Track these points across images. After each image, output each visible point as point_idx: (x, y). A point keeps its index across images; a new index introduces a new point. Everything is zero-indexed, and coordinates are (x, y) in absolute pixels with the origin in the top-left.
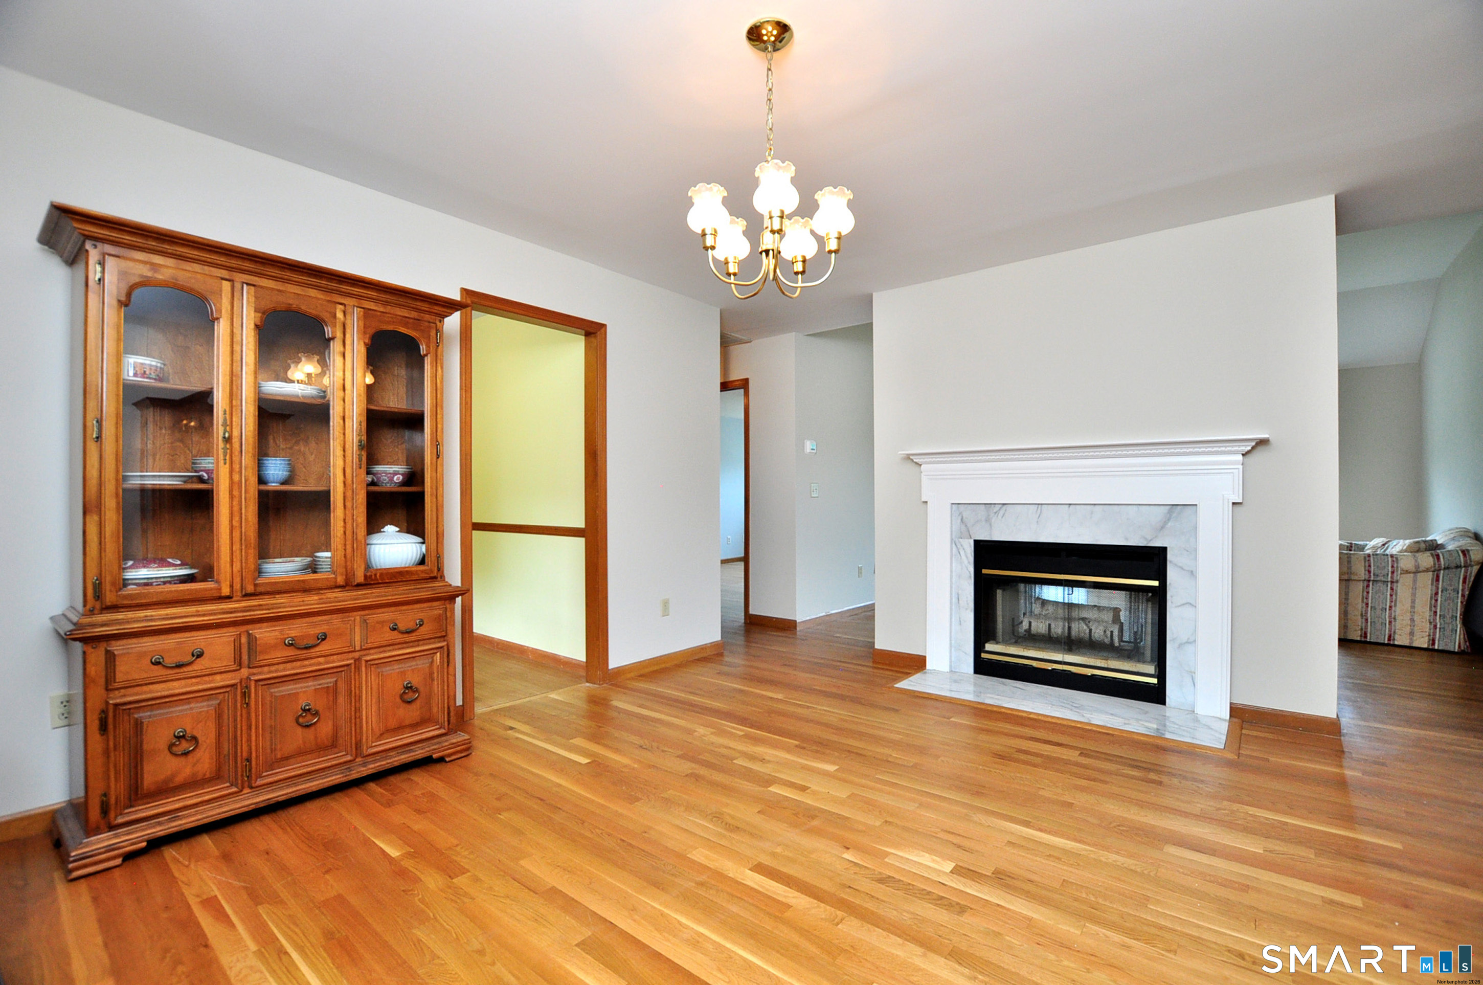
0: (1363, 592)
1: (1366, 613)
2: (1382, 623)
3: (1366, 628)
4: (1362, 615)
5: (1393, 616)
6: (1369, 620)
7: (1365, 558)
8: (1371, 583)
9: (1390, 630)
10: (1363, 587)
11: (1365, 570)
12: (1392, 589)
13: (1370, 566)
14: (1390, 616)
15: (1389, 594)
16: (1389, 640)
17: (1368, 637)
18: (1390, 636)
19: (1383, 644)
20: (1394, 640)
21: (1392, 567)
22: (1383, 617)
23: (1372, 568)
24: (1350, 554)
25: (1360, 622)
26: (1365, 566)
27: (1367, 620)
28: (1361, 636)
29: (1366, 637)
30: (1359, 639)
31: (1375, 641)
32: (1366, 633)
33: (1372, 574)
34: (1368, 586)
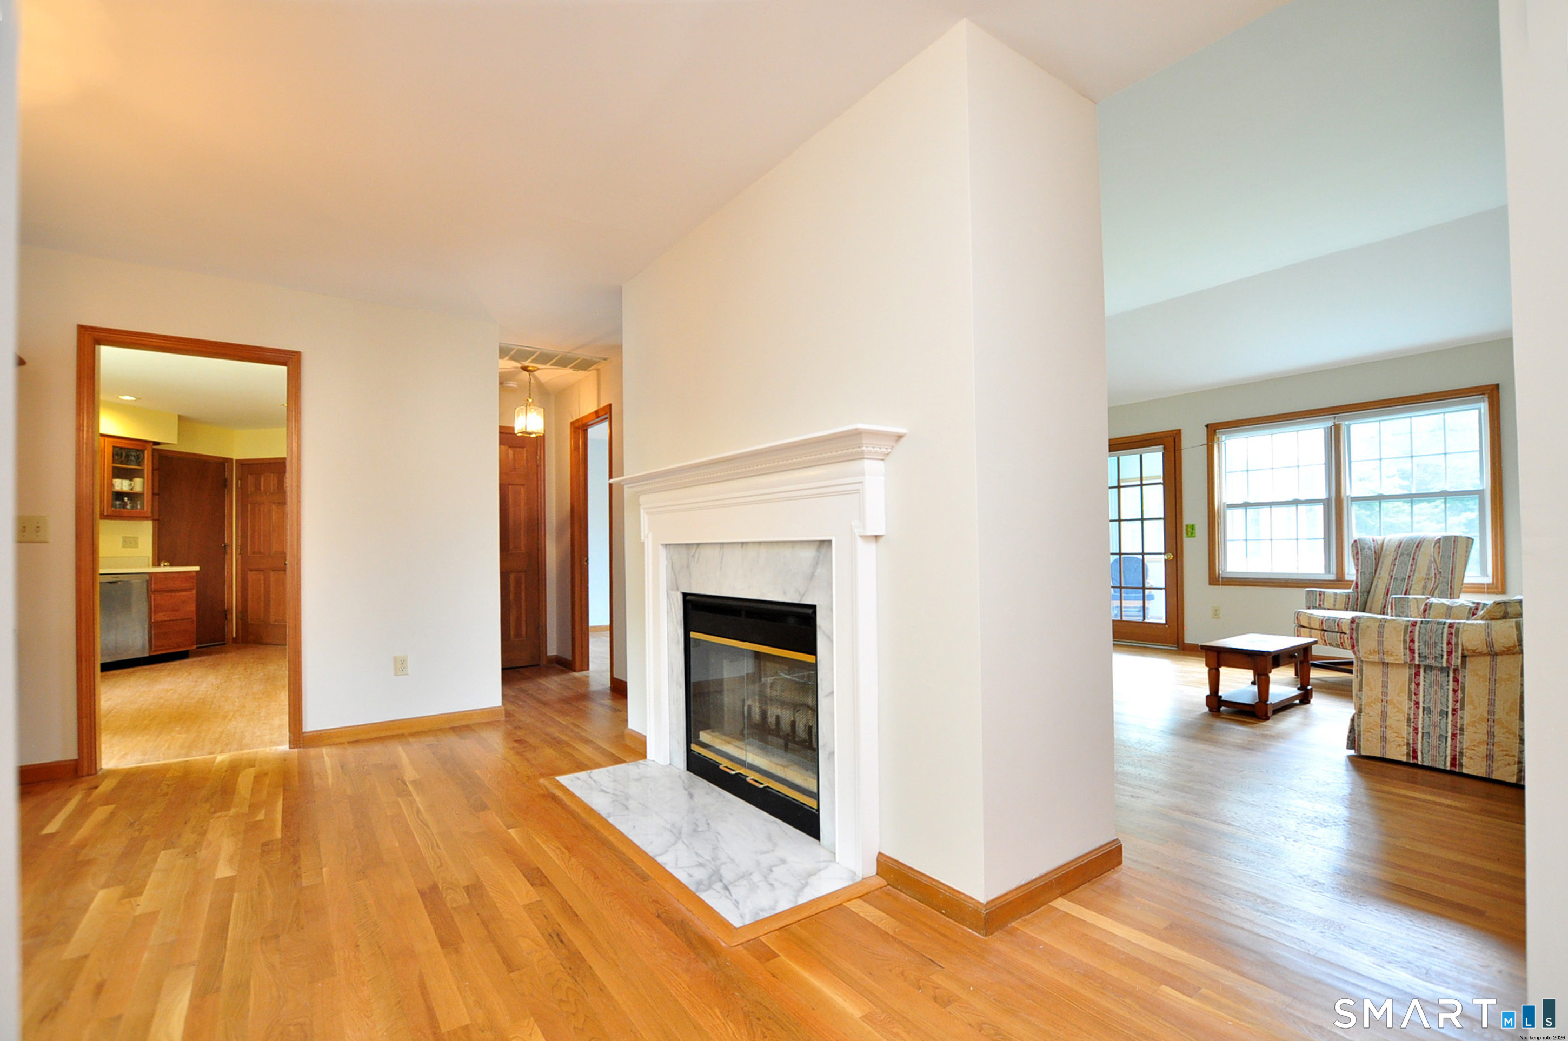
0: (1410, 684)
1: (1416, 718)
2: (1441, 735)
3: (1415, 743)
4: (1409, 720)
5: (1459, 726)
6: (1420, 730)
7: (1406, 627)
8: (1422, 671)
9: (1454, 748)
10: (1410, 675)
11: (1405, 648)
12: (1456, 680)
13: (1412, 641)
14: (1454, 725)
15: (1451, 688)
16: (1453, 764)
17: (1420, 758)
18: (1454, 759)
19: (1444, 771)
20: (1461, 765)
21: (1449, 643)
22: (1443, 727)
23: (1416, 644)
24: (1386, 620)
25: (1405, 730)
26: (1405, 641)
27: (1416, 729)
28: (1408, 754)
29: (1415, 757)
30: (1404, 759)
31: (1430, 765)
32: (1415, 751)
33: (1416, 655)
34: (1417, 674)
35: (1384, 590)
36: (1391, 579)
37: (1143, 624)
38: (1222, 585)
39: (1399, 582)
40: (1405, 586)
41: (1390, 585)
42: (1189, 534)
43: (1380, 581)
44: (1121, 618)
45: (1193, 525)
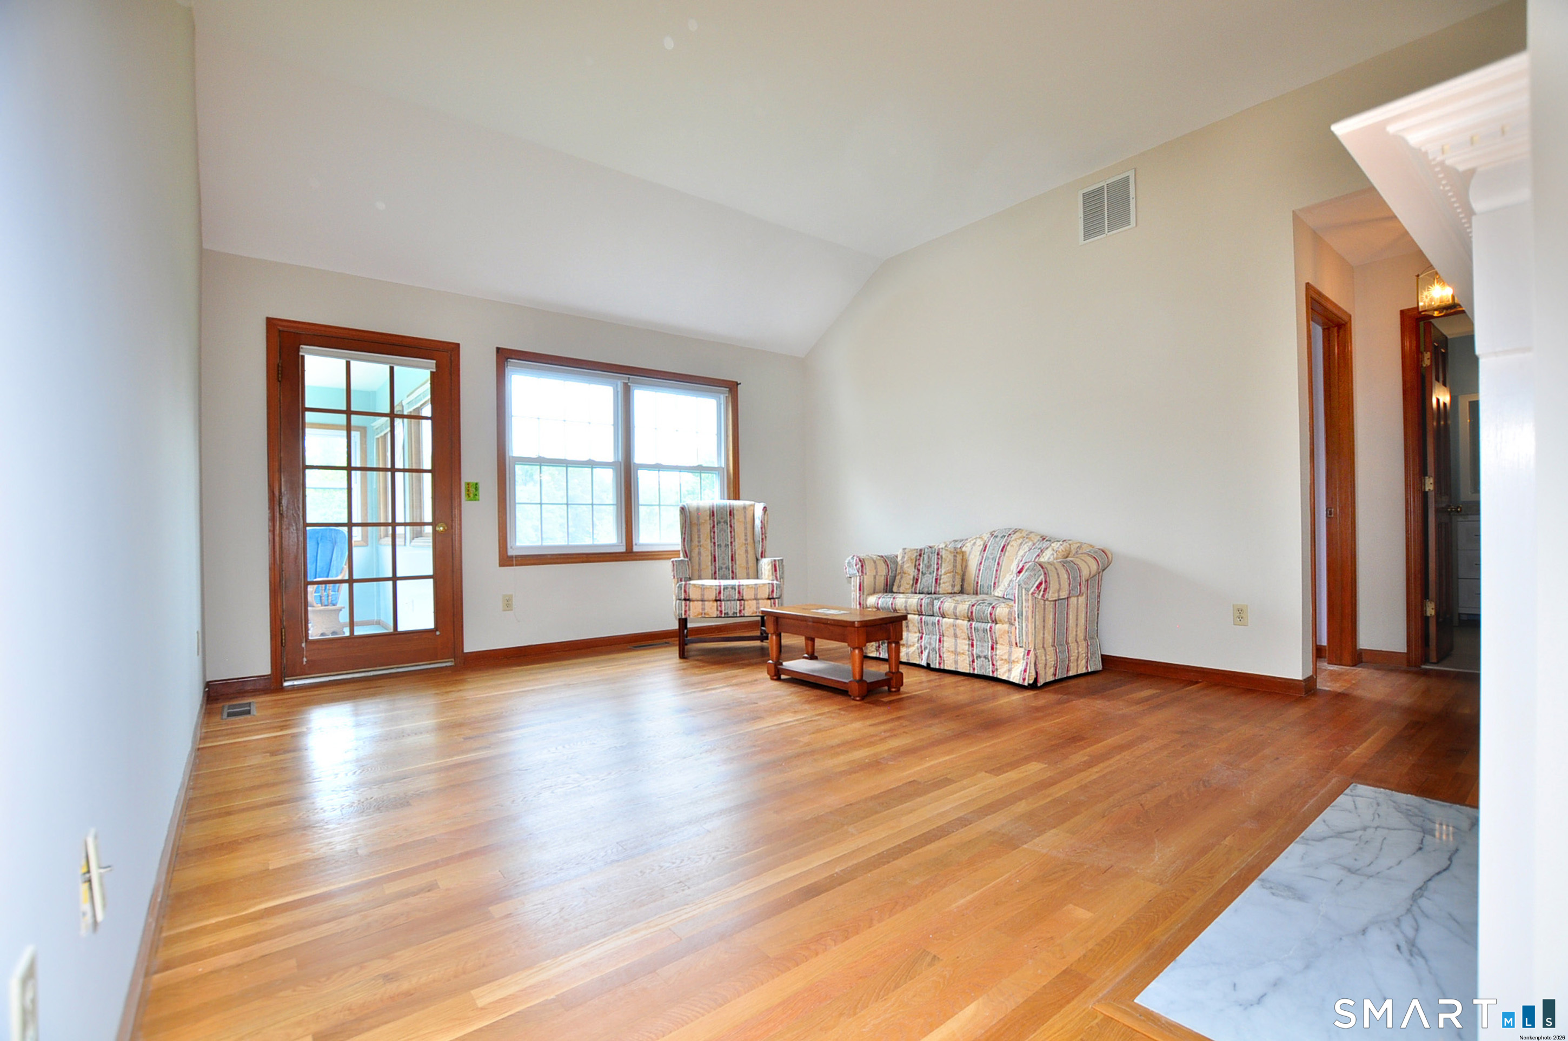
35: (710, 557)
36: (715, 546)
37: (396, 637)
38: (516, 565)
39: (723, 548)
40: (730, 551)
41: (715, 551)
42: (472, 496)
43: (702, 549)
44: (352, 631)
45: (476, 484)
